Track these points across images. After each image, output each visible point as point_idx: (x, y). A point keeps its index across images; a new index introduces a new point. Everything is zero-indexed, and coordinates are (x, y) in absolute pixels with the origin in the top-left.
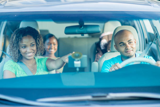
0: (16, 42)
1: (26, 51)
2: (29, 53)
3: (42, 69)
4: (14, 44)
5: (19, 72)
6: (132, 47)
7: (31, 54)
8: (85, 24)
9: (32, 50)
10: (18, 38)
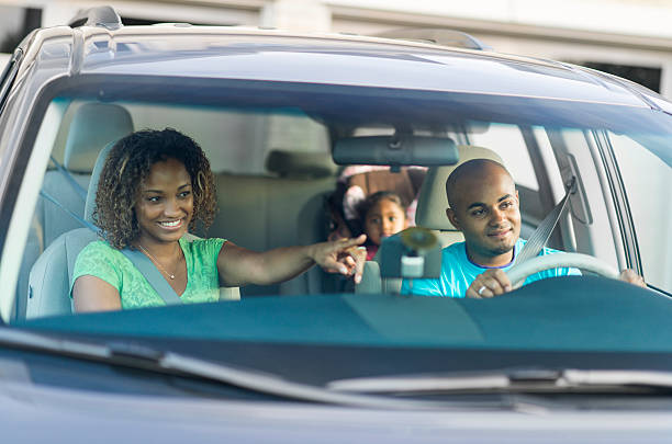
0: (130, 180)
1: (162, 214)
2: (172, 219)
3: (205, 278)
4: (119, 188)
5: (130, 285)
6: (510, 220)
7: (176, 223)
8: (417, 133)
9: (180, 212)
10: (138, 167)
